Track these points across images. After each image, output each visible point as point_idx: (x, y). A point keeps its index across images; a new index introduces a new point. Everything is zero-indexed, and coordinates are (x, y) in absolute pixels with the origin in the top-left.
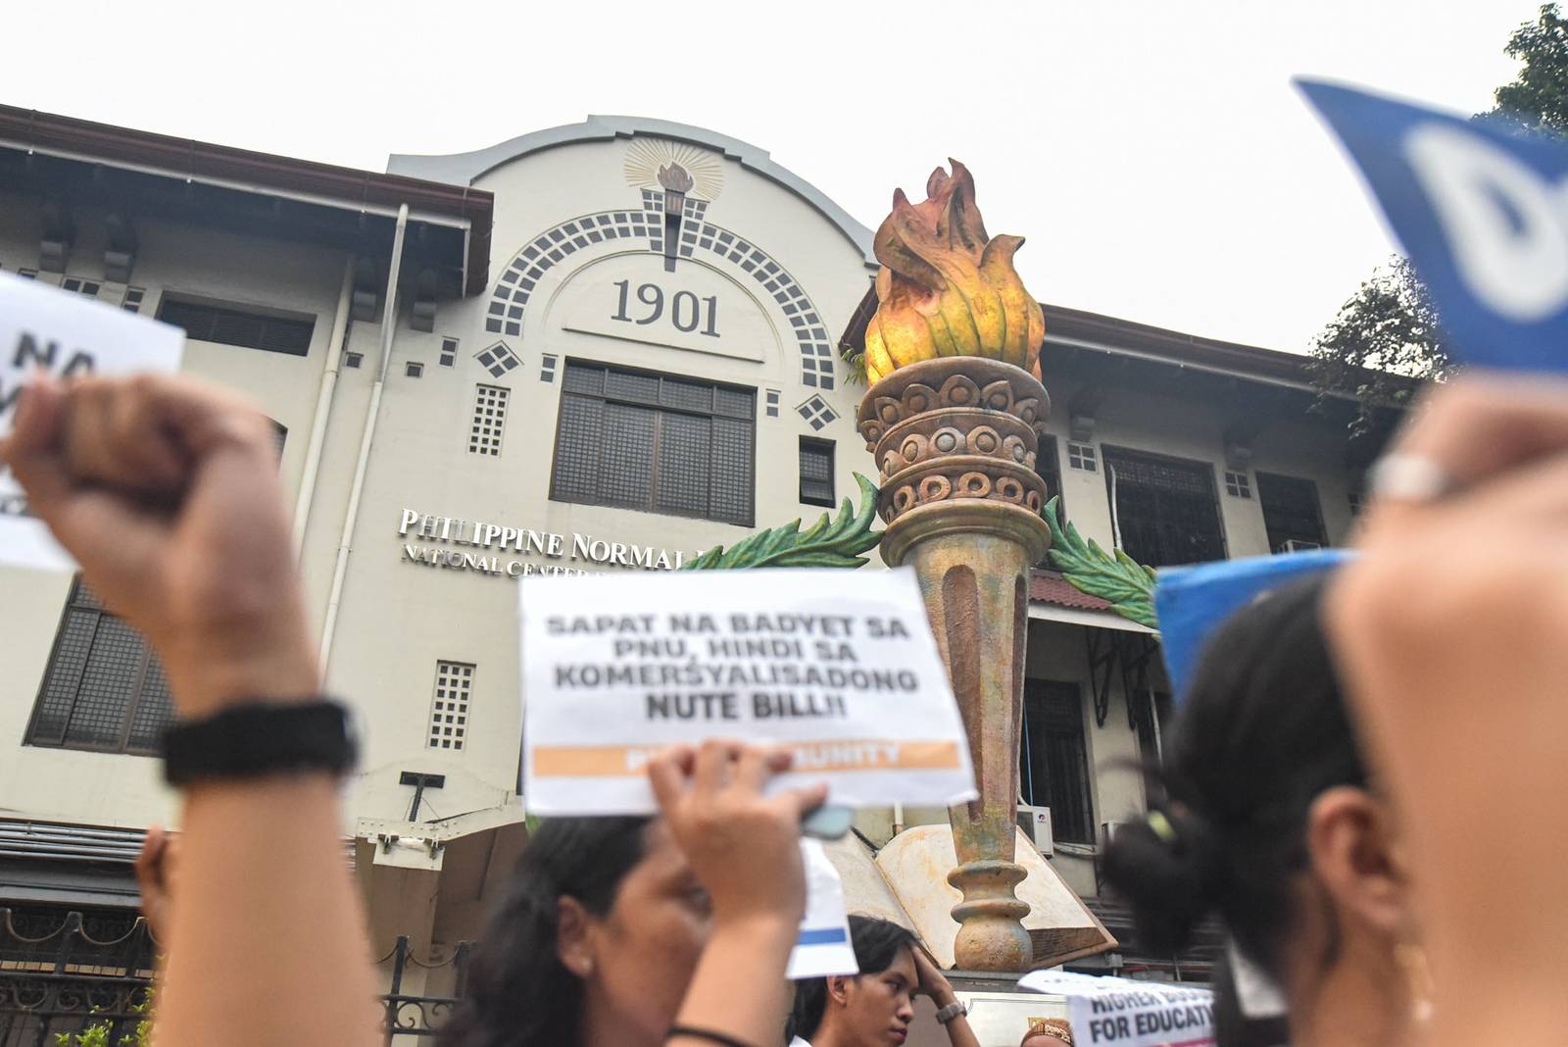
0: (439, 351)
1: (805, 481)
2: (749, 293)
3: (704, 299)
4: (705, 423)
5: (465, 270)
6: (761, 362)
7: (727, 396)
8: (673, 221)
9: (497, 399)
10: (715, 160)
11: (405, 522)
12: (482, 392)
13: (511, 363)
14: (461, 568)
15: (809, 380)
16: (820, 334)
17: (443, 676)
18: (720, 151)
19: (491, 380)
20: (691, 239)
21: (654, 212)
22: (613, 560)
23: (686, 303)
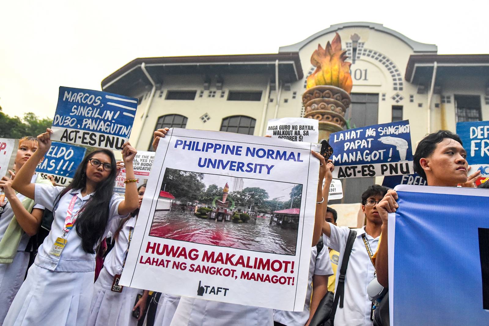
0: (292, 95)
2: (377, 67)
3: (363, 70)
4: (364, 105)
5: (296, 73)
6: (380, 86)
7: (370, 97)
8: (355, 50)
10: (366, 30)
15: (395, 89)
18: (368, 27)
20: (359, 54)
23: (358, 72)
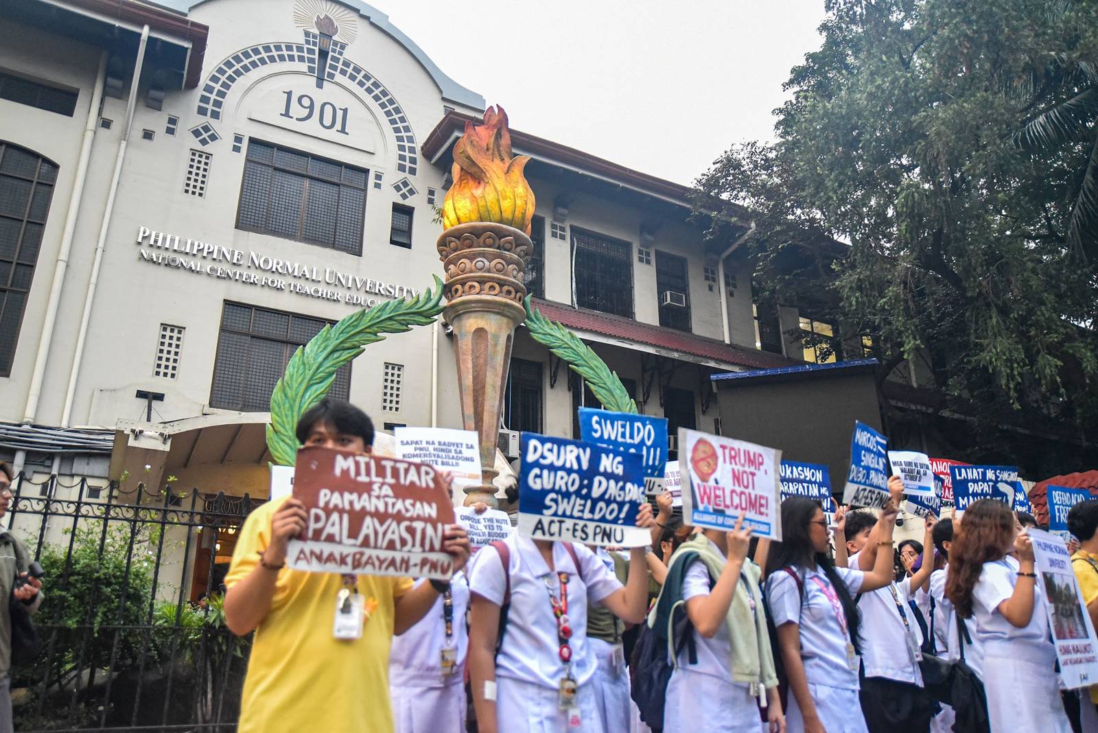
0: (165, 124)
1: (394, 230)
4: (335, 189)
5: (185, 72)
7: (350, 173)
8: (323, 54)
9: (203, 160)
10: (353, 16)
11: (141, 235)
12: (194, 154)
13: (213, 138)
14: (177, 267)
15: (401, 168)
16: (411, 139)
17: (164, 333)
18: (357, 11)
19: (199, 147)
20: (334, 68)
21: (311, 47)
22: (274, 269)
23: (328, 109)
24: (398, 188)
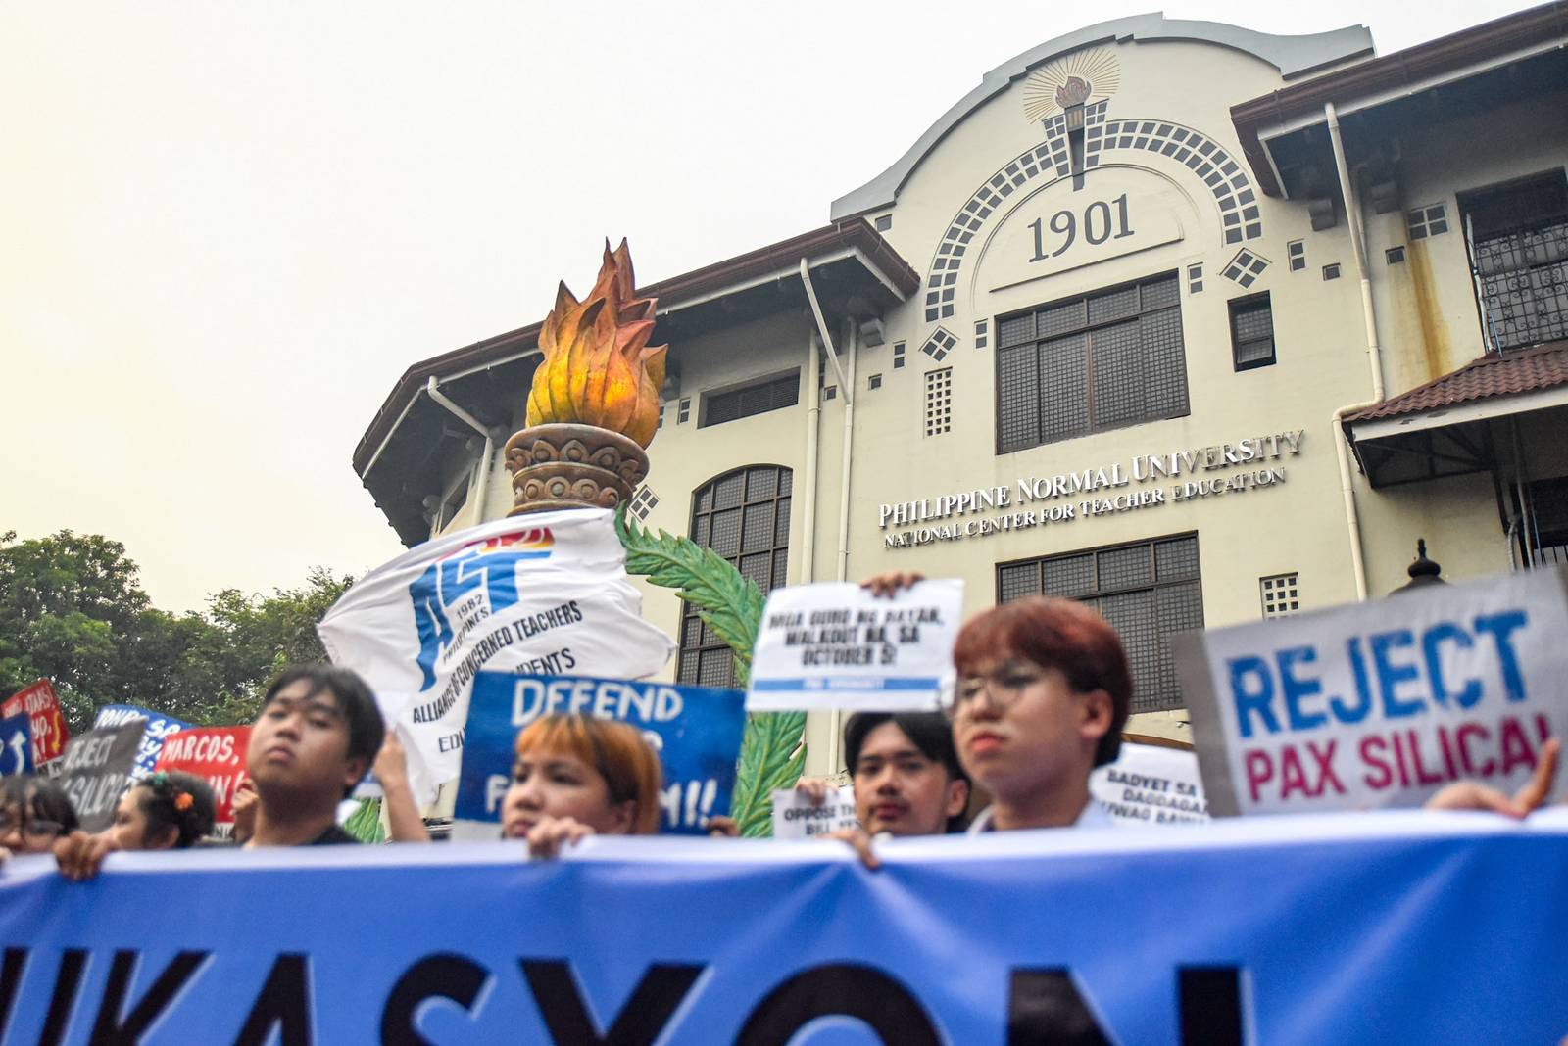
1: (1239, 346)
2: (1159, 174)
3: (1114, 202)
4: (1133, 327)
5: (884, 281)
6: (1179, 240)
7: (1151, 290)
8: (1076, 137)
9: (943, 380)
10: (1111, 50)
11: (882, 516)
12: (931, 378)
13: (950, 343)
14: (931, 542)
15: (1233, 237)
16: (1240, 181)
18: (1111, 39)
19: (934, 365)
20: (1095, 146)
21: (1057, 137)
22: (1055, 493)
23: (1097, 214)
24: (1232, 273)
